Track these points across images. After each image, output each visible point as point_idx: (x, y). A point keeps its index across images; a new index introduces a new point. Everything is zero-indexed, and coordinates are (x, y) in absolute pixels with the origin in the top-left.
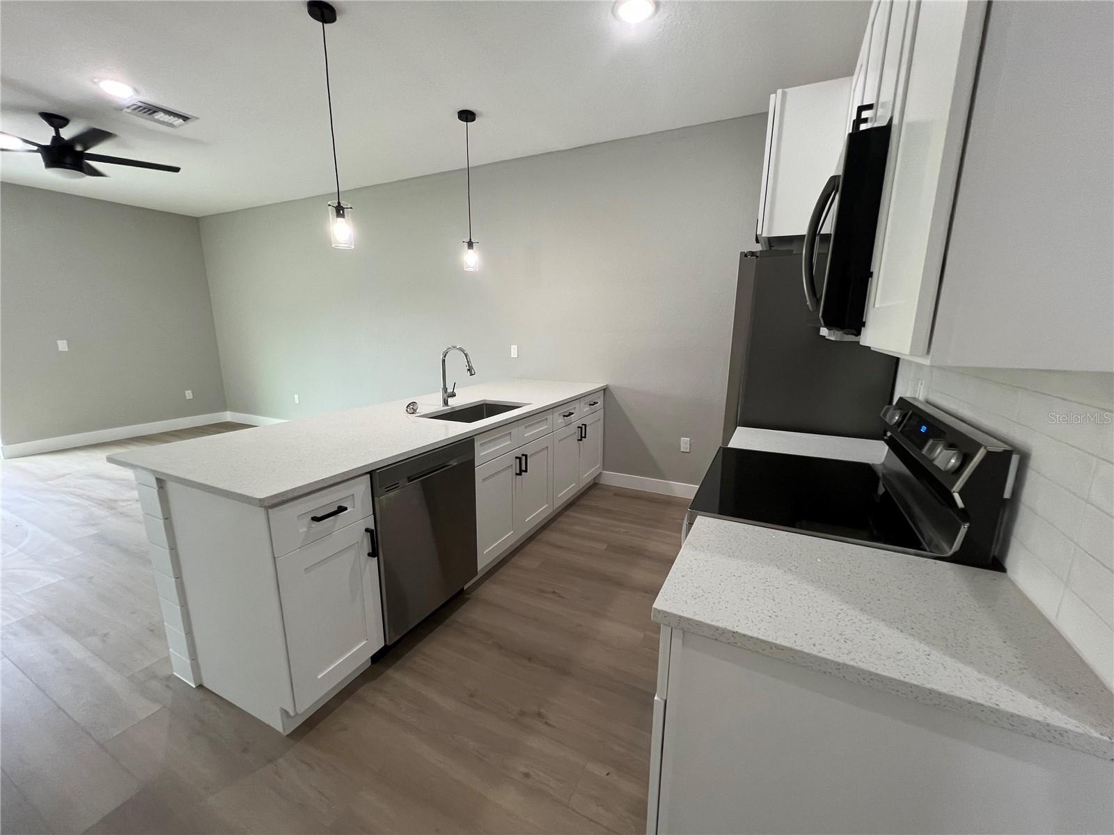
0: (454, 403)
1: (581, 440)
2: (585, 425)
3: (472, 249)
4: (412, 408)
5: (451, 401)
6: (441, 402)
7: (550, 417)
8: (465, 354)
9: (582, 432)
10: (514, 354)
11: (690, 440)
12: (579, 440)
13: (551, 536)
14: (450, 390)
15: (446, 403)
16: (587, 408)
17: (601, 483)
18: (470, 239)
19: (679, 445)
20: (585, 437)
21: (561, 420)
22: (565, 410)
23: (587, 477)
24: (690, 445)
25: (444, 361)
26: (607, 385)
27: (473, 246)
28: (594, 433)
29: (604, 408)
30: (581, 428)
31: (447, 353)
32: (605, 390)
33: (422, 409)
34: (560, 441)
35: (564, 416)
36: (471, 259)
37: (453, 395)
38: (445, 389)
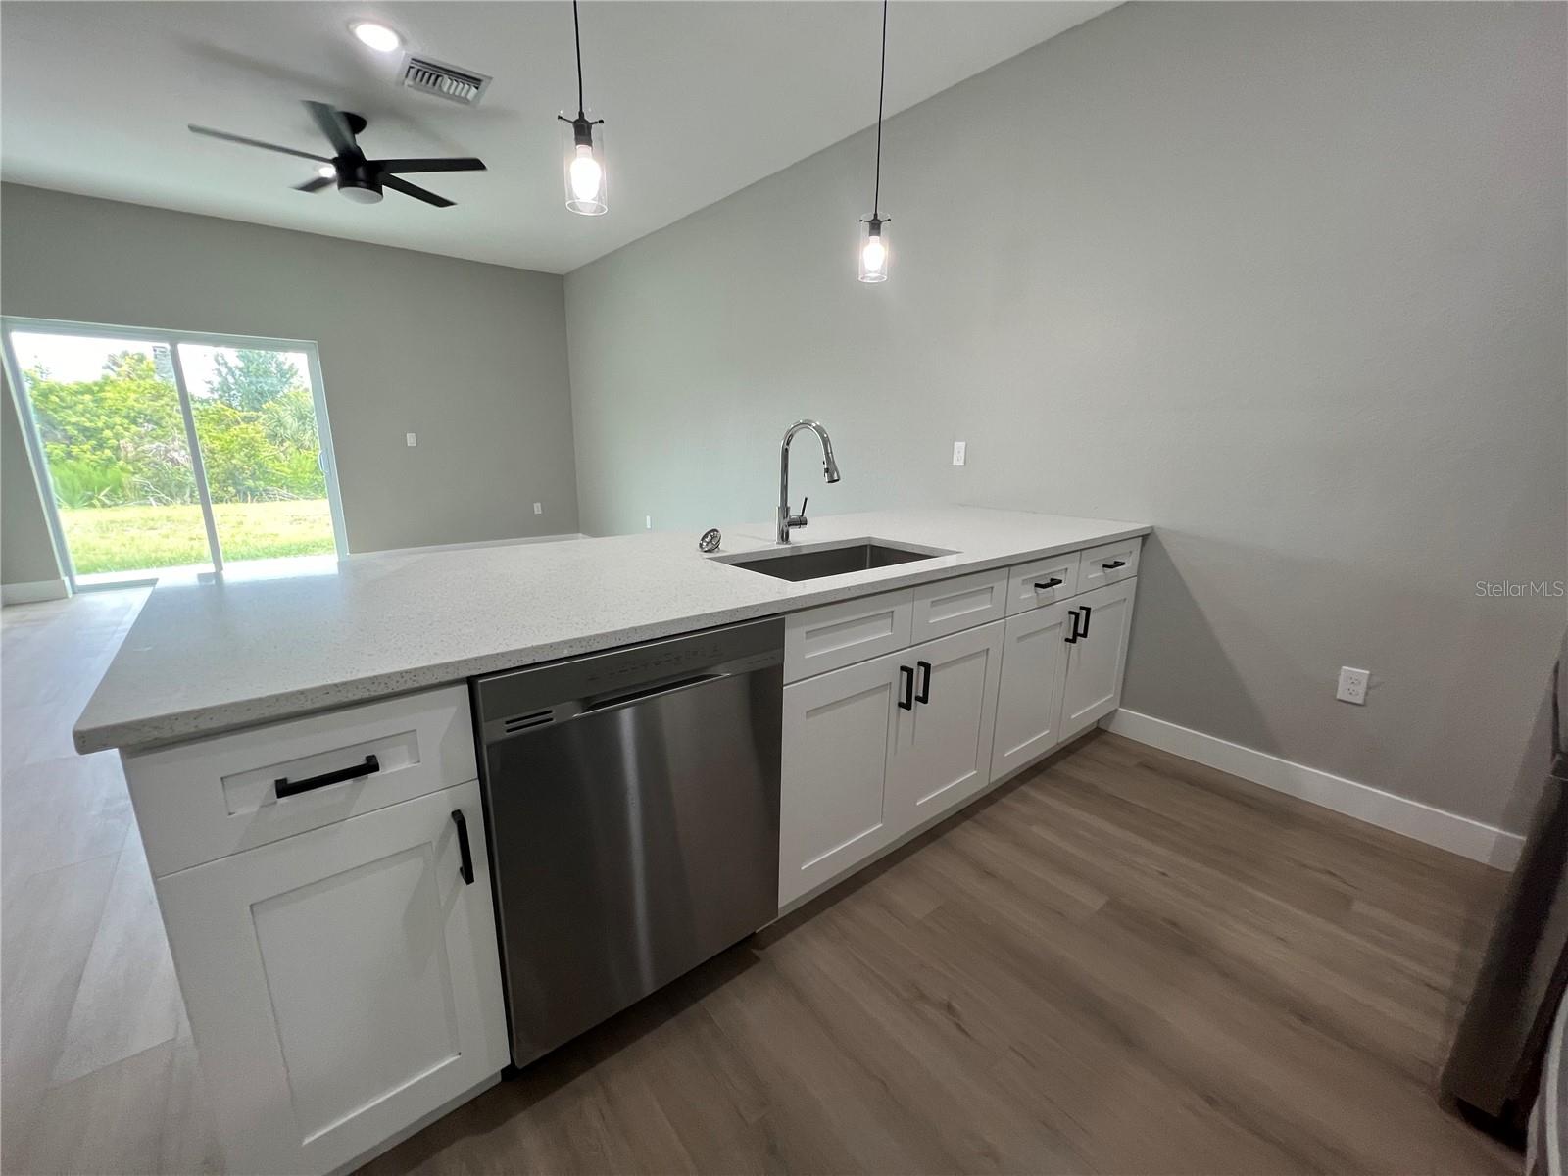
0: (800, 537)
1: (1073, 641)
2: (1088, 610)
3: (879, 234)
4: (711, 541)
5: (795, 534)
6: (775, 534)
7: (1000, 586)
8: (822, 437)
9: (1079, 625)
10: (958, 459)
11: (1371, 675)
12: (1067, 640)
13: (976, 839)
14: (795, 513)
15: (784, 537)
16: (1097, 573)
17: (1110, 731)
18: (876, 215)
19: (1334, 685)
20: (1085, 635)
21: (1028, 594)
22: (1043, 572)
23: (1081, 717)
24: (1369, 688)
25: (785, 452)
26: (1152, 528)
27: (879, 228)
28: (1109, 630)
29: (1139, 575)
30: (1077, 615)
31: (792, 436)
32: (1145, 538)
33: (730, 546)
34: (1020, 639)
35: (1037, 585)
36: (874, 256)
37: (801, 522)
38: (785, 509)
